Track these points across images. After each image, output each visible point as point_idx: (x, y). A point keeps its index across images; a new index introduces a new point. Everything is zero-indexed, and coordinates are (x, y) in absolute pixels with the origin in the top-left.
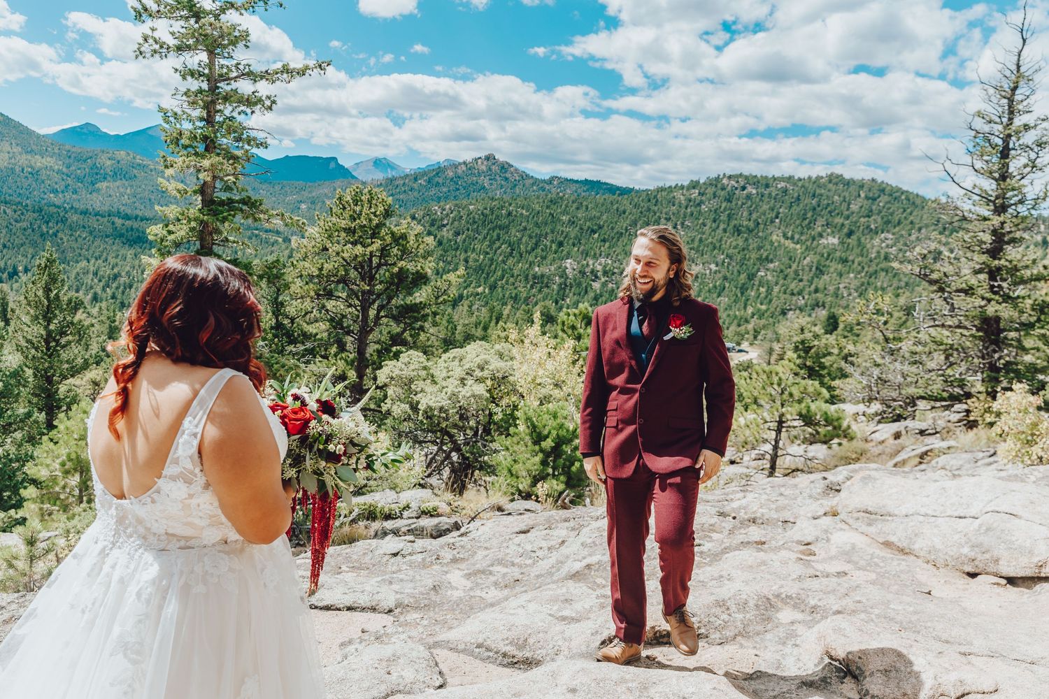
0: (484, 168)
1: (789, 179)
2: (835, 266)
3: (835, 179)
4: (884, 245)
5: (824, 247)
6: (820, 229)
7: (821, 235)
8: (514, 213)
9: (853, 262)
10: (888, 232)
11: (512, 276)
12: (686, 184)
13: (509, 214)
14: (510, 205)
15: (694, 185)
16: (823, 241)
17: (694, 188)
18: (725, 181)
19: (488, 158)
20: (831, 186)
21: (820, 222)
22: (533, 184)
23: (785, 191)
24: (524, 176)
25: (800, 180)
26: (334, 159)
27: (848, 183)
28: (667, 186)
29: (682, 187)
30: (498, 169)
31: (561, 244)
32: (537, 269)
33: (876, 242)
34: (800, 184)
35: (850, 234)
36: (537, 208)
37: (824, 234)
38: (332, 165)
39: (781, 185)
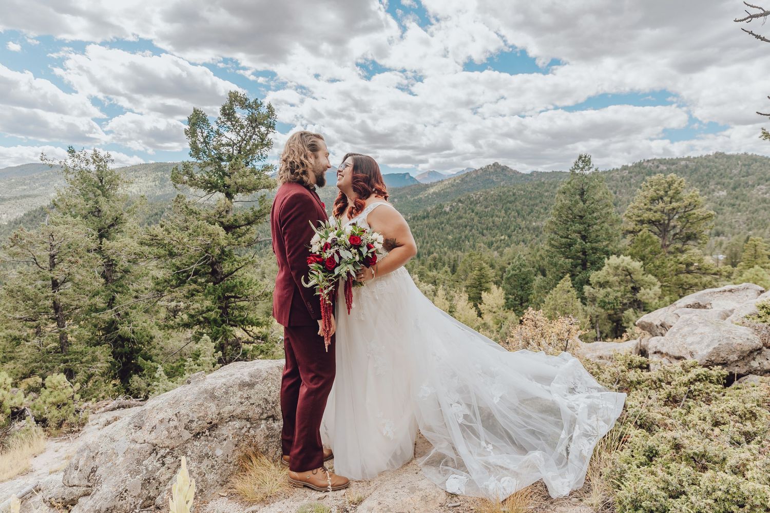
0: (492, 170)
1: (688, 159)
2: (727, 209)
3: (719, 155)
4: (760, 193)
5: (718, 198)
6: (713, 187)
7: (714, 191)
8: (517, 193)
9: (739, 205)
10: (762, 184)
11: (520, 228)
12: (619, 167)
13: (514, 194)
14: (514, 189)
15: (625, 168)
16: (716, 194)
17: (625, 169)
18: (645, 164)
19: (494, 165)
20: (717, 160)
21: (712, 182)
22: (522, 177)
23: (687, 166)
24: (516, 173)
25: (695, 158)
26: (408, 173)
27: (730, 157)
28: (608, 170)
29: (617, 170)
30: (499, 170)
31: (546, 209)
32: (534, 224)
33: (754, 191)
34: (696, 161)
35: (734, 189)
36: (530, 189)
37: (716, 190)
38: (407, 177)
39: (683, 163)
